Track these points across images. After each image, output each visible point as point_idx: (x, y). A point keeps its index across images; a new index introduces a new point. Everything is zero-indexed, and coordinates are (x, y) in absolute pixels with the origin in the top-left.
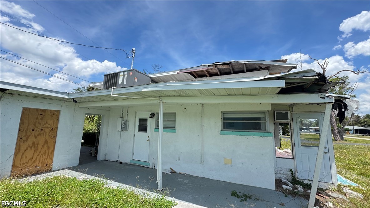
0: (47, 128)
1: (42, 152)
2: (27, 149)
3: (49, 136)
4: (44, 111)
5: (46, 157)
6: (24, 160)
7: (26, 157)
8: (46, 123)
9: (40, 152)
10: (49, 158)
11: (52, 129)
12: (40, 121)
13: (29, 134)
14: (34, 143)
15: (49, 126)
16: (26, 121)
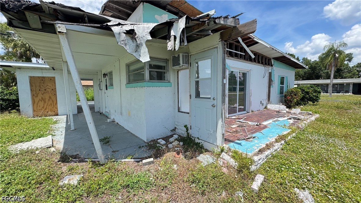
0: (49, 88)
1: (49, 104)
2: (39, 101)
3: (51, 94)
4: (43, 77)
5: (53, 107)
6: (39, 108)
7: (40, 106)
8: (47, 85)
9: (48, 104)
10: (54, 107)
11: (52, 90)
12: (43, 84)
13: (38, 92)
14: (42, 98)
15: (50, 87)
16: (33, 85)
